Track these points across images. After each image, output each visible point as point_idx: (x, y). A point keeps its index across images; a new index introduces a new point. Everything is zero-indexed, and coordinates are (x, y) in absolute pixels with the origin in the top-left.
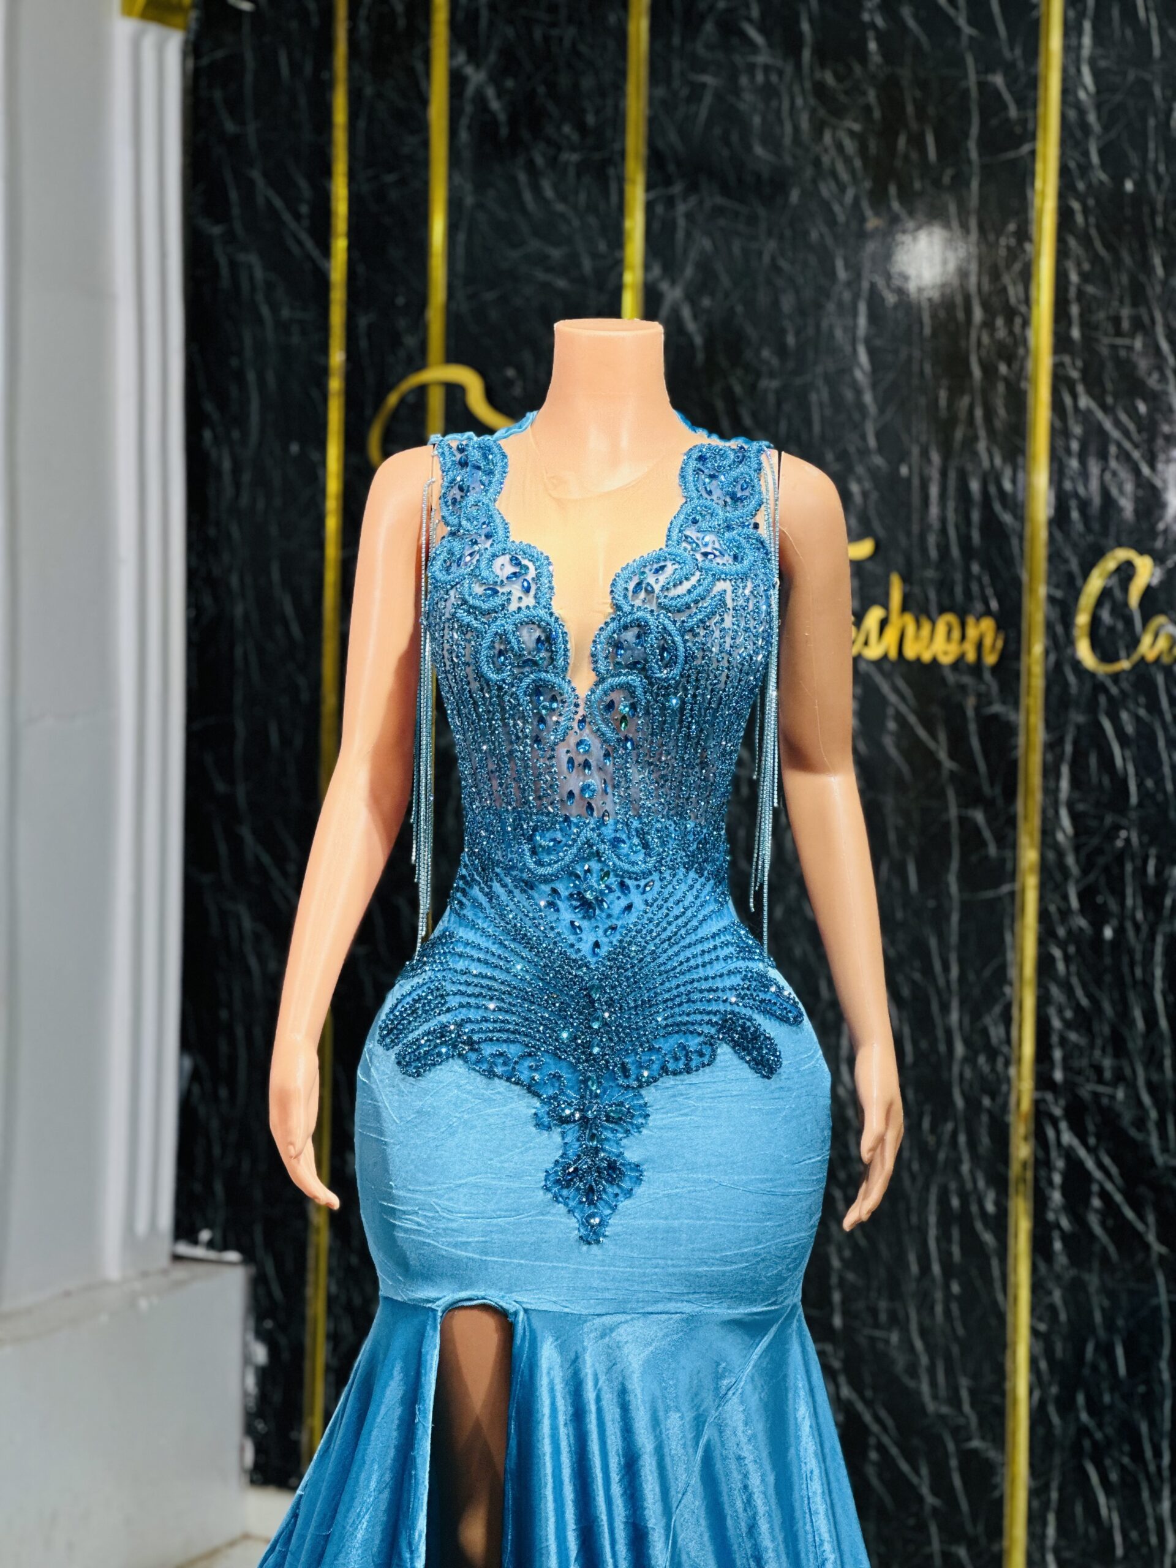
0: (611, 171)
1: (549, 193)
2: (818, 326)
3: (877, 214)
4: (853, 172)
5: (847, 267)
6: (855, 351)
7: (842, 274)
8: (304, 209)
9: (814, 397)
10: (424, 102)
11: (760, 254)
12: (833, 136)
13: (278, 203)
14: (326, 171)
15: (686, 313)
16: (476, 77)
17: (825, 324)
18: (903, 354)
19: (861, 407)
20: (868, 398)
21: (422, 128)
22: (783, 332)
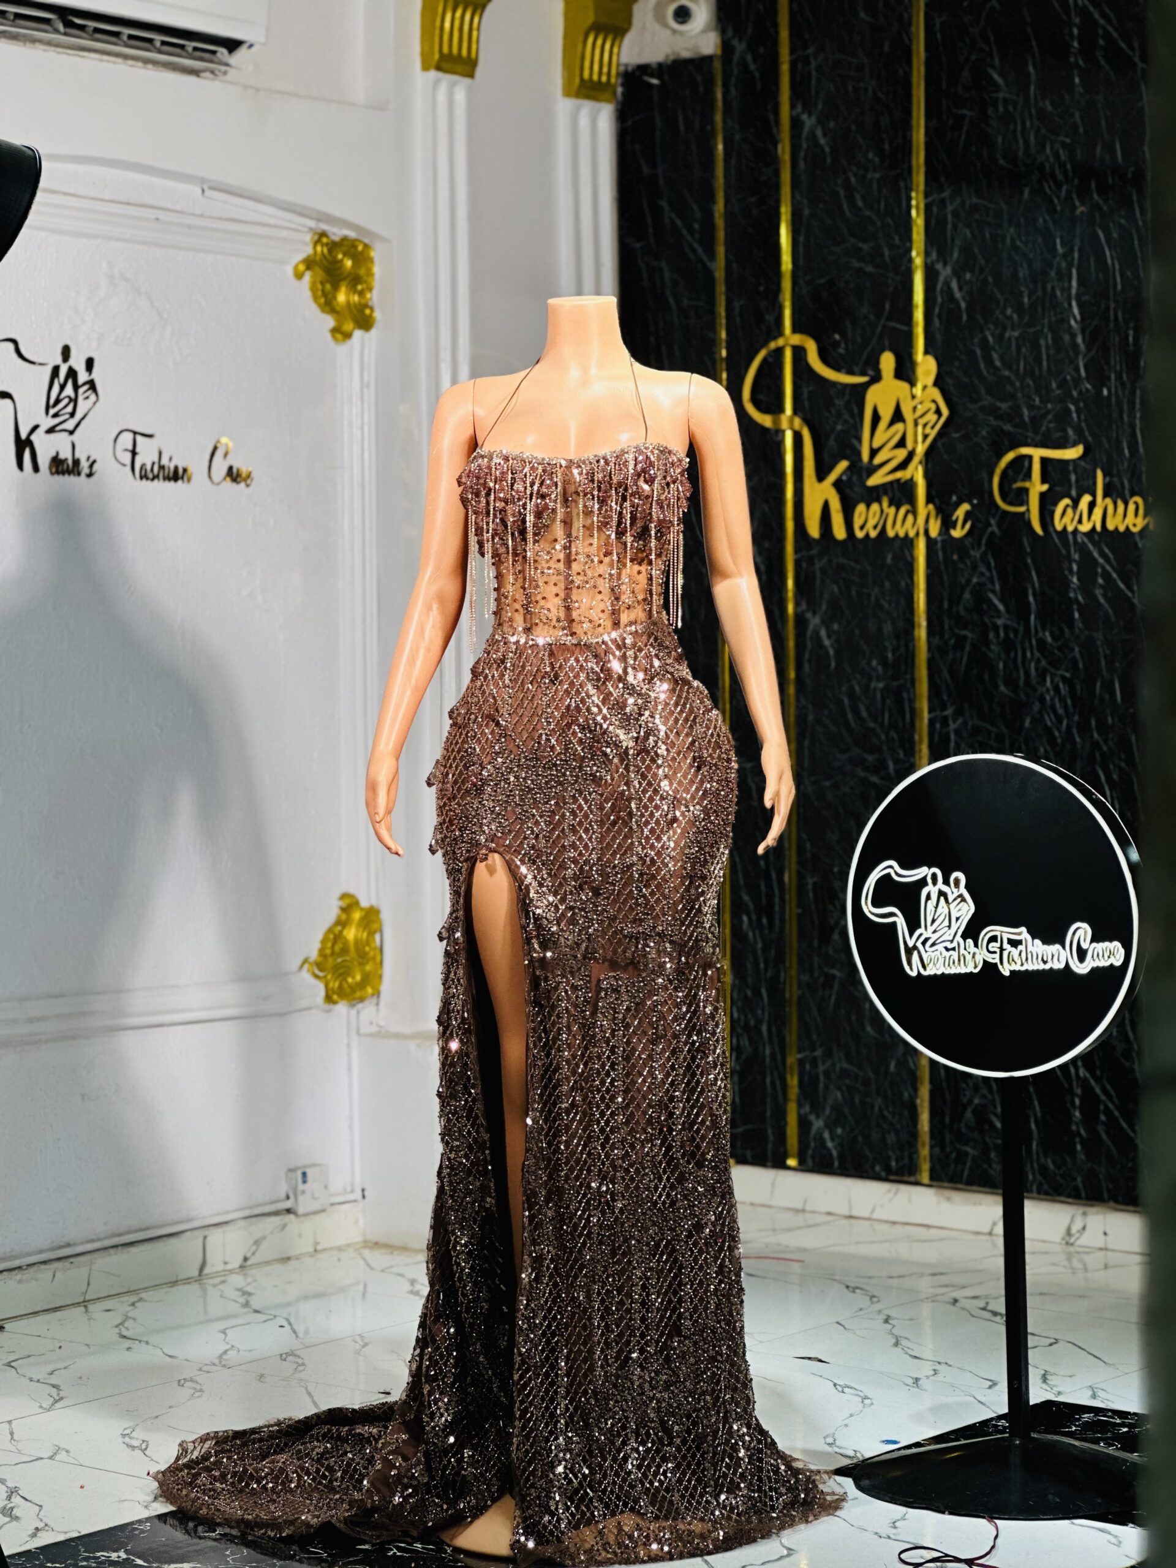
0: (902, 184)
1: (860, 204)
2: (1044, 289)
3: (1083, 203)
4: (1065, 173)
5: (1063, 244)
6: (1070, 305)
7: (1060, 249)
8: (696, 226)
9: (1042, 342)
10: (775, 143)
11: (1004, 237)
12: (1052, 148)
13: (679, 222)
14: (712, 198)
15: (954, 285)
16: (809, 121)
17: (1049, 287)
18: (1103, 306)
19: (1075, 346)
20: (1079, 340)
21: (774, 162)
22: (1021, 294)
